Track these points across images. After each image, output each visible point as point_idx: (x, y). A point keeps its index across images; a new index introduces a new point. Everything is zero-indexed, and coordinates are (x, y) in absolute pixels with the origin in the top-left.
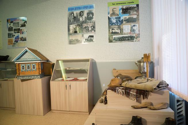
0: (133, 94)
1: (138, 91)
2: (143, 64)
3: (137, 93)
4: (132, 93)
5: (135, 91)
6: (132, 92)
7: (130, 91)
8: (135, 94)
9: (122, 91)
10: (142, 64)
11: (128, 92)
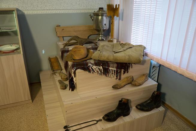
0: (113, 70)
1: (119, 64)
2: (102, 18)
3: (117, 68)
4: (111, 69)
5: (115, 65)
6: (111, 67)
7: (109, 67)
8: (115, 69)
9: (99, 69)
10: (100, 17)
11: (106, 68)
